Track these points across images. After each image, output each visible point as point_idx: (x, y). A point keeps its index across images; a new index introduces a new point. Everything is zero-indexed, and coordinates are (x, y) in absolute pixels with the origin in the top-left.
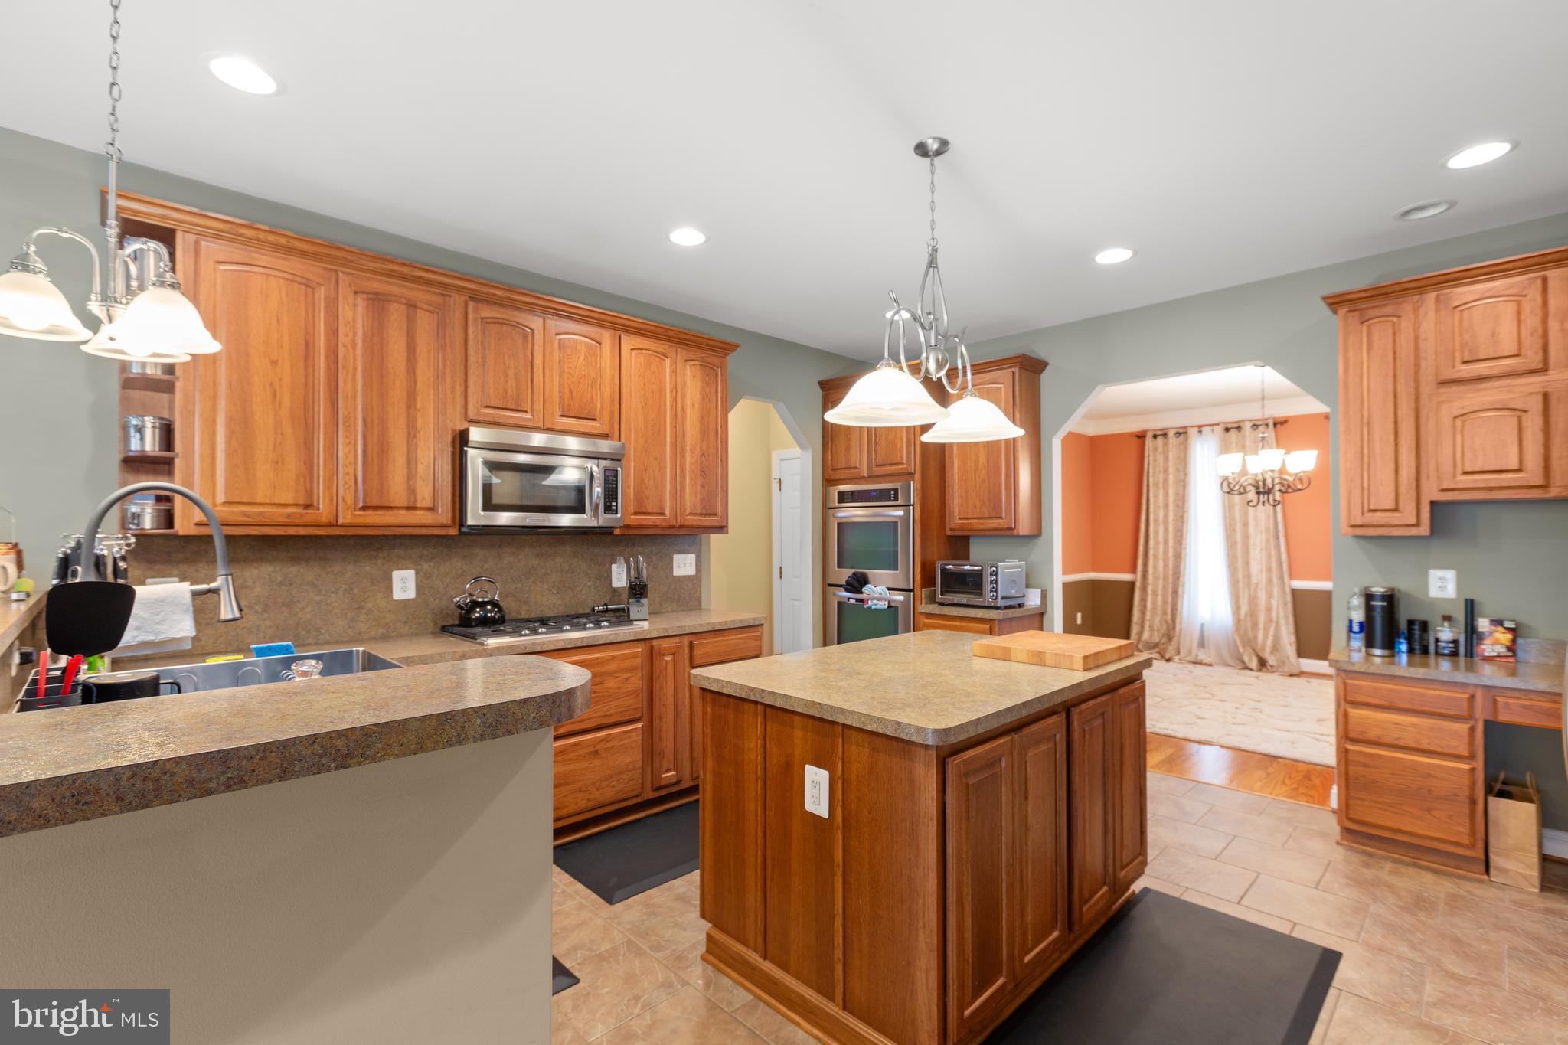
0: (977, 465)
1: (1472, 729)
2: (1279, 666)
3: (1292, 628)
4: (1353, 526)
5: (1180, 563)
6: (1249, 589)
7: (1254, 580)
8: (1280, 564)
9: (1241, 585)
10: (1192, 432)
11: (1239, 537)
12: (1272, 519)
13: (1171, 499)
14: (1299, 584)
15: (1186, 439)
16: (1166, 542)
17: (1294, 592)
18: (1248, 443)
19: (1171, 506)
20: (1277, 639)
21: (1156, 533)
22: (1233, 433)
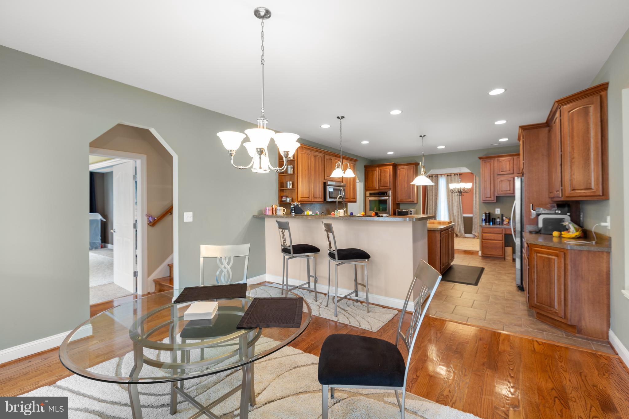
0: (405, 187)
1: (502, 236)
2: (460, 236)
3: (463, 226)
4: (483, 201)
5: (436, 210)
6: (453, 216)
7: (455, 214)
8: (461, 210)
9: (451, 216)
10: (439, 176)
11: (451, 203)
12: (459, 199)
13: (434, 194)
14: (465, 215)
15: (438, 178)
16: (432, 205)
17: (464, 217)
18: (453, 179)
19: (434, 196)
20: (460, 229)
21: (430, 202)
22: (449, 176)
